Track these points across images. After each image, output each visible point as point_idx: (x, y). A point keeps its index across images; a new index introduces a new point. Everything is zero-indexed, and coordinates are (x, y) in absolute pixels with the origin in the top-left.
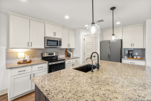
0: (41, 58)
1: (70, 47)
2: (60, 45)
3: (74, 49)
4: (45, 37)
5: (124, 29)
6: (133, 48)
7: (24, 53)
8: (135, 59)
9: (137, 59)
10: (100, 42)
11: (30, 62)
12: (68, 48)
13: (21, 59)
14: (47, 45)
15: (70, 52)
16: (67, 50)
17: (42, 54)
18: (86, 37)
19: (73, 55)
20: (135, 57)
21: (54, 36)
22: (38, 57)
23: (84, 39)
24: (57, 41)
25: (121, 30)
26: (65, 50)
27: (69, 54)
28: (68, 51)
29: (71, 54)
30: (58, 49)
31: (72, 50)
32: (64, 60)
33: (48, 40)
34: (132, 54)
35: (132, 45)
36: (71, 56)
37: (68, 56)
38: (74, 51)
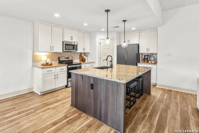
0: (58, 62)
1: (86, 52)
2: (77, 49)
3: (89, 53)
4: (63, 42)
5: (140, 34)
6: (148, 52)
7: (46, 56)
8: (150, 63)
9: (151, 63)
10: (117, 46)
11: (51, 64)
12: (83, 52)
13: (44, 62)
14: (65, 49)
15: (85, 57)
16: (82, 54)
17: (59, 57)
18: (102, 41)
19: (88, 60)
20: (150, 62)
21: (71, 41)
22: (55, 61)
23: (100, 43)
24: (74, 45)
25: (138, 34)
26: (80, 54)
27: (84, 59)
28: (83, 56)
29: (86, 58)
30: (73, 54)
31: (86, 54)
32: (81, 64)
33: (66, 44)
34: (147, 59)
35: (148, 50)
36: (86, 61)
37: (83, 60)
38: (89, 56)
